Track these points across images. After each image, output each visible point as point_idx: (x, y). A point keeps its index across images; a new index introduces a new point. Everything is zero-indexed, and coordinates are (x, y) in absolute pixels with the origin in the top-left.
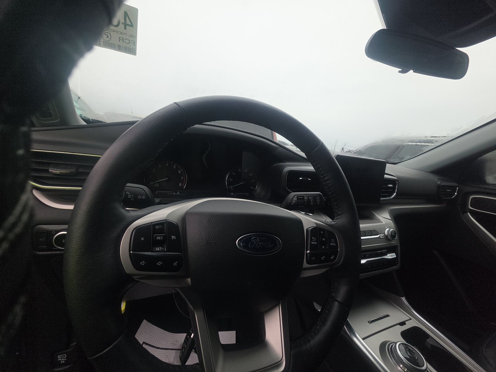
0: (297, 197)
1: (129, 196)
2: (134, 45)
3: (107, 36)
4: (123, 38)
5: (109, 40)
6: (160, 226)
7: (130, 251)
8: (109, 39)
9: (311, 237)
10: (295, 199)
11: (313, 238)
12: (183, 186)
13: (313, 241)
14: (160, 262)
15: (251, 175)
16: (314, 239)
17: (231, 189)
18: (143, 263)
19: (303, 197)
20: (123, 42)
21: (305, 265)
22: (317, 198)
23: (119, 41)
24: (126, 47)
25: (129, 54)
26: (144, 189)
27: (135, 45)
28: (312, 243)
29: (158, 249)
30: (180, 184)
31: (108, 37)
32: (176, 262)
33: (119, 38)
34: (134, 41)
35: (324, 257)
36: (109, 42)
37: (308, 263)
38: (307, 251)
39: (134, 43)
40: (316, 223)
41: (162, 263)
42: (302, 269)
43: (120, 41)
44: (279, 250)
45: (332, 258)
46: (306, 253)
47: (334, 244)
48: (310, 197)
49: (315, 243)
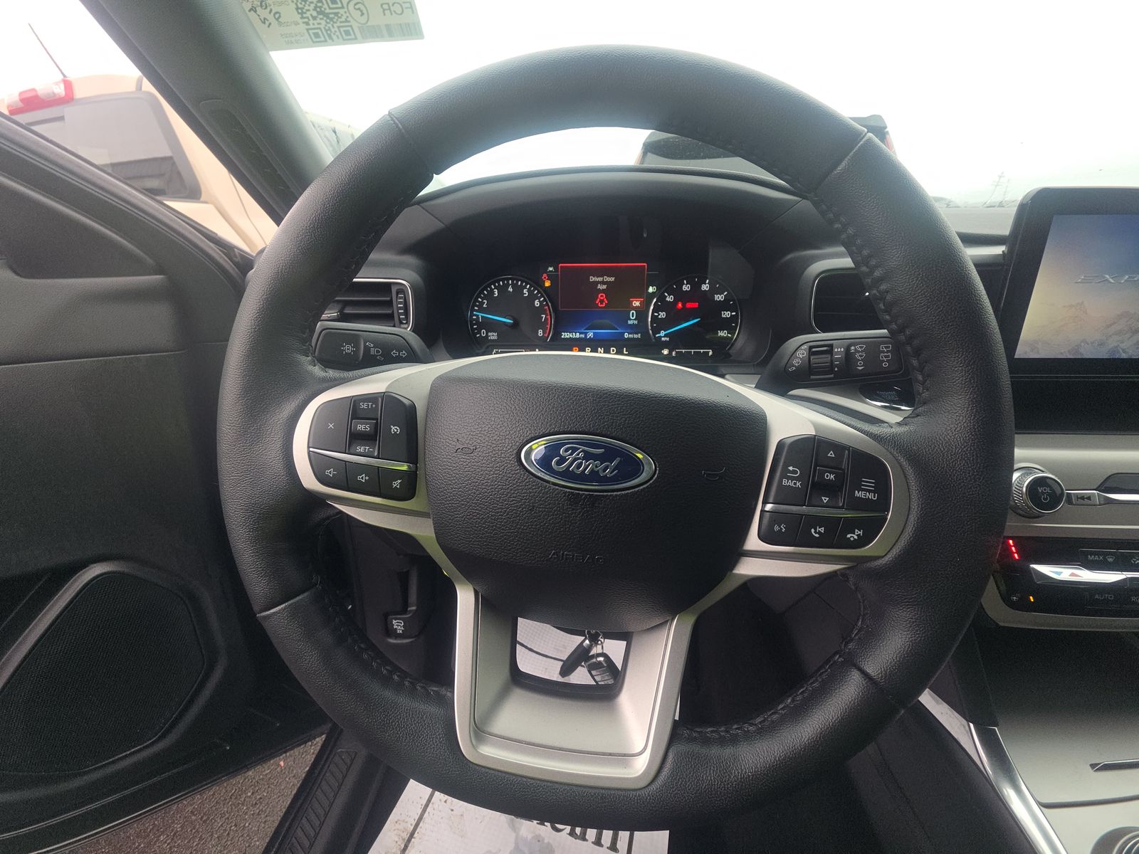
0: (811, 348)
1: (373, 351)
2: (413, 12)
3: (360, 13)
4: (388, 4)
5: (366, 19)
6: (370, 404)
7: (309, 447)
8: (366, 16)
9: (786, 466)
10: (802, 354)
11: (791, 468)
12: (546, 335)
13: (788, 478)
14: (364, 475)
15: (719, 297)
16: (794, 472)
17: (663, 339)
18: (330, 473)
19: (831, 346)
20: (392, 14)
21: (753, 541)
22: (882, 348)
23: (385, 14)
24: (400, 25)
25: (410, 39)
26: (405, 338)
27: (415, 11)
28: (785, 482)
29: (361, 449)
30: (540, 333)
31: (362, 14)
32: (399, 481)
33: (382, 5)
34: (410, 3)
35: (822, 530)
36: (369, 24)
37: (762, 537)
38: (765, 503)
39: (411, 7)
40: (816, 426)
41: (367, 478)
42: (737, 552)
43: (386, 12)
44: (645, 486)
45: (852, 536)
46: (761, 511)
47: (871, 496)
48: (854, 344)
49: (795, 484)
